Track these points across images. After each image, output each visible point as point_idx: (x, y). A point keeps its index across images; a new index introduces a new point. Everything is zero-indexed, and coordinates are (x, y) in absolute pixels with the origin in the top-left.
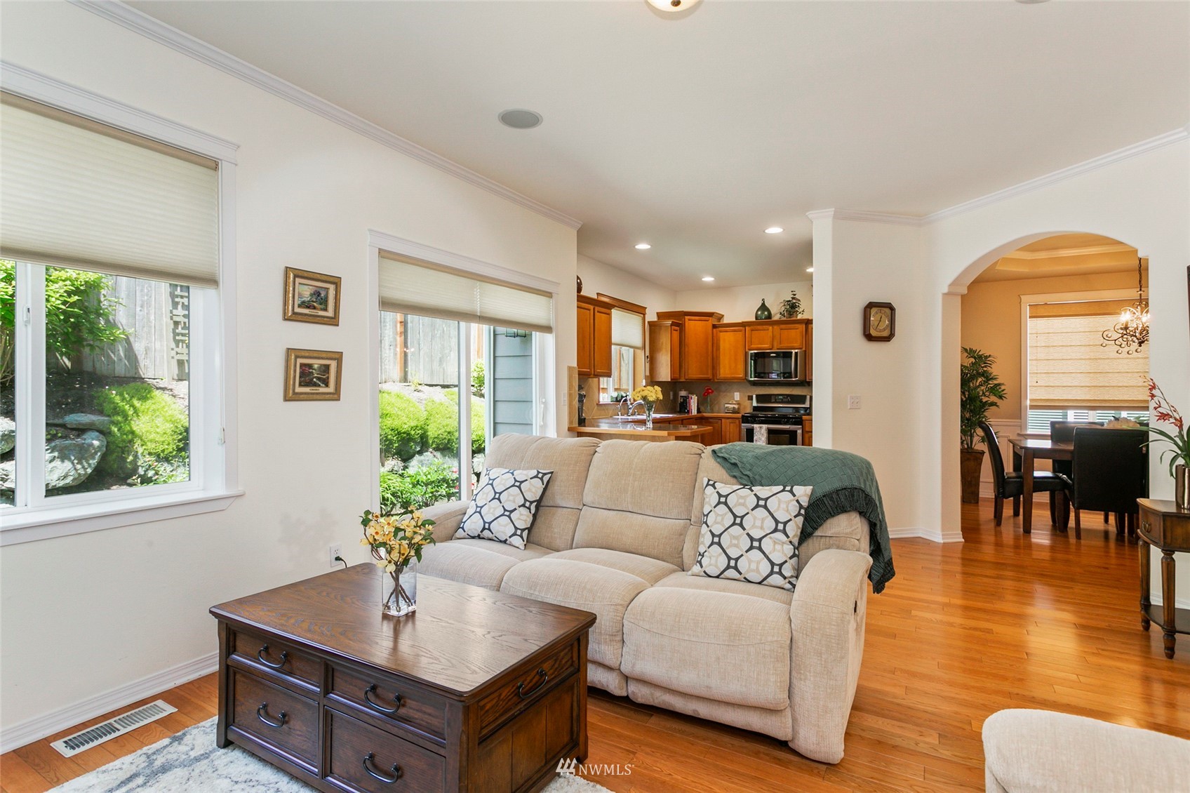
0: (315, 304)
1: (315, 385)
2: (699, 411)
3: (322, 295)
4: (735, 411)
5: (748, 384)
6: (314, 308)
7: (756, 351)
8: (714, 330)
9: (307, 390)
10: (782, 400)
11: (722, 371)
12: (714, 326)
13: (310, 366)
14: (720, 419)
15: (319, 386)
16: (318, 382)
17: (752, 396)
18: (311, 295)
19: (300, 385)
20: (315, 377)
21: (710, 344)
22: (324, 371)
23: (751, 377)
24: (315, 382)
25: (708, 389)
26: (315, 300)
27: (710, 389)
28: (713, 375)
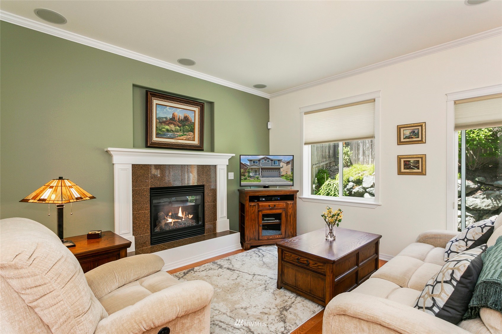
0: (412, 136)
1: (412, 169)
3: (416, 132)
6: (412, 138)
9: (408, 171)
13: (409, 161)
15: (414, 169)
16: (413, 167)
18: (410, 133)
19: (405, 169)
20: (412, 166)
22: (416, 163)
24: (412, 168)
26: (412, 135)
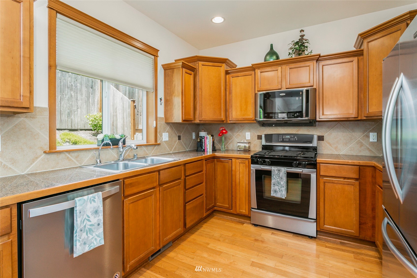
2: (214, 150)
4: (246, 151)
5: (257, 125)
7: (264, 92)
8: (227, 76)
10: (289, 139)
11: (234, 113)
12: (227, 73)
14: (230, 158)
17: (261, 136)
21: (223, 88)
23: (260, 118)
25: (223, 130)
27: (225, 130)
28: (226, 117)
